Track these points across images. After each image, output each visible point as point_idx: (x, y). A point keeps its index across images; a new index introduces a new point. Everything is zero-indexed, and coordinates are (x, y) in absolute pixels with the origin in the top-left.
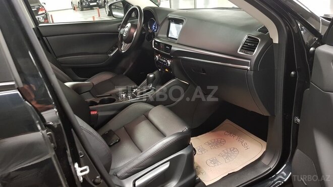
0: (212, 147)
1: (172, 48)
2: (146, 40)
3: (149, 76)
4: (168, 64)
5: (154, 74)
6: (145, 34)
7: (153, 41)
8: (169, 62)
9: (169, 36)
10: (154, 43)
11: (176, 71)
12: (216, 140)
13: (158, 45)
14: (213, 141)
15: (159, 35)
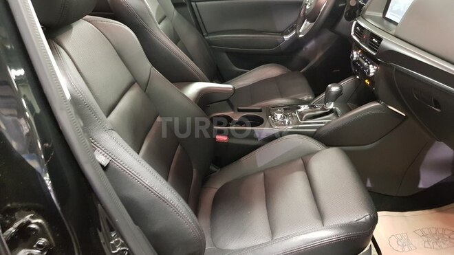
0: (427, 245)
1: (384, 43)
2: (343, 18)
3: (330, 87)
4: (369, 73)
5: (341, 87)
6: (344, 7)
7: (355, 22)
8: (372, 70)
9: (388, 15)
10: (356, 27)
11: (382, 88)
12: (441, 231)
13: (361, 31)
14: (434, 231)
15: (367, 13)
